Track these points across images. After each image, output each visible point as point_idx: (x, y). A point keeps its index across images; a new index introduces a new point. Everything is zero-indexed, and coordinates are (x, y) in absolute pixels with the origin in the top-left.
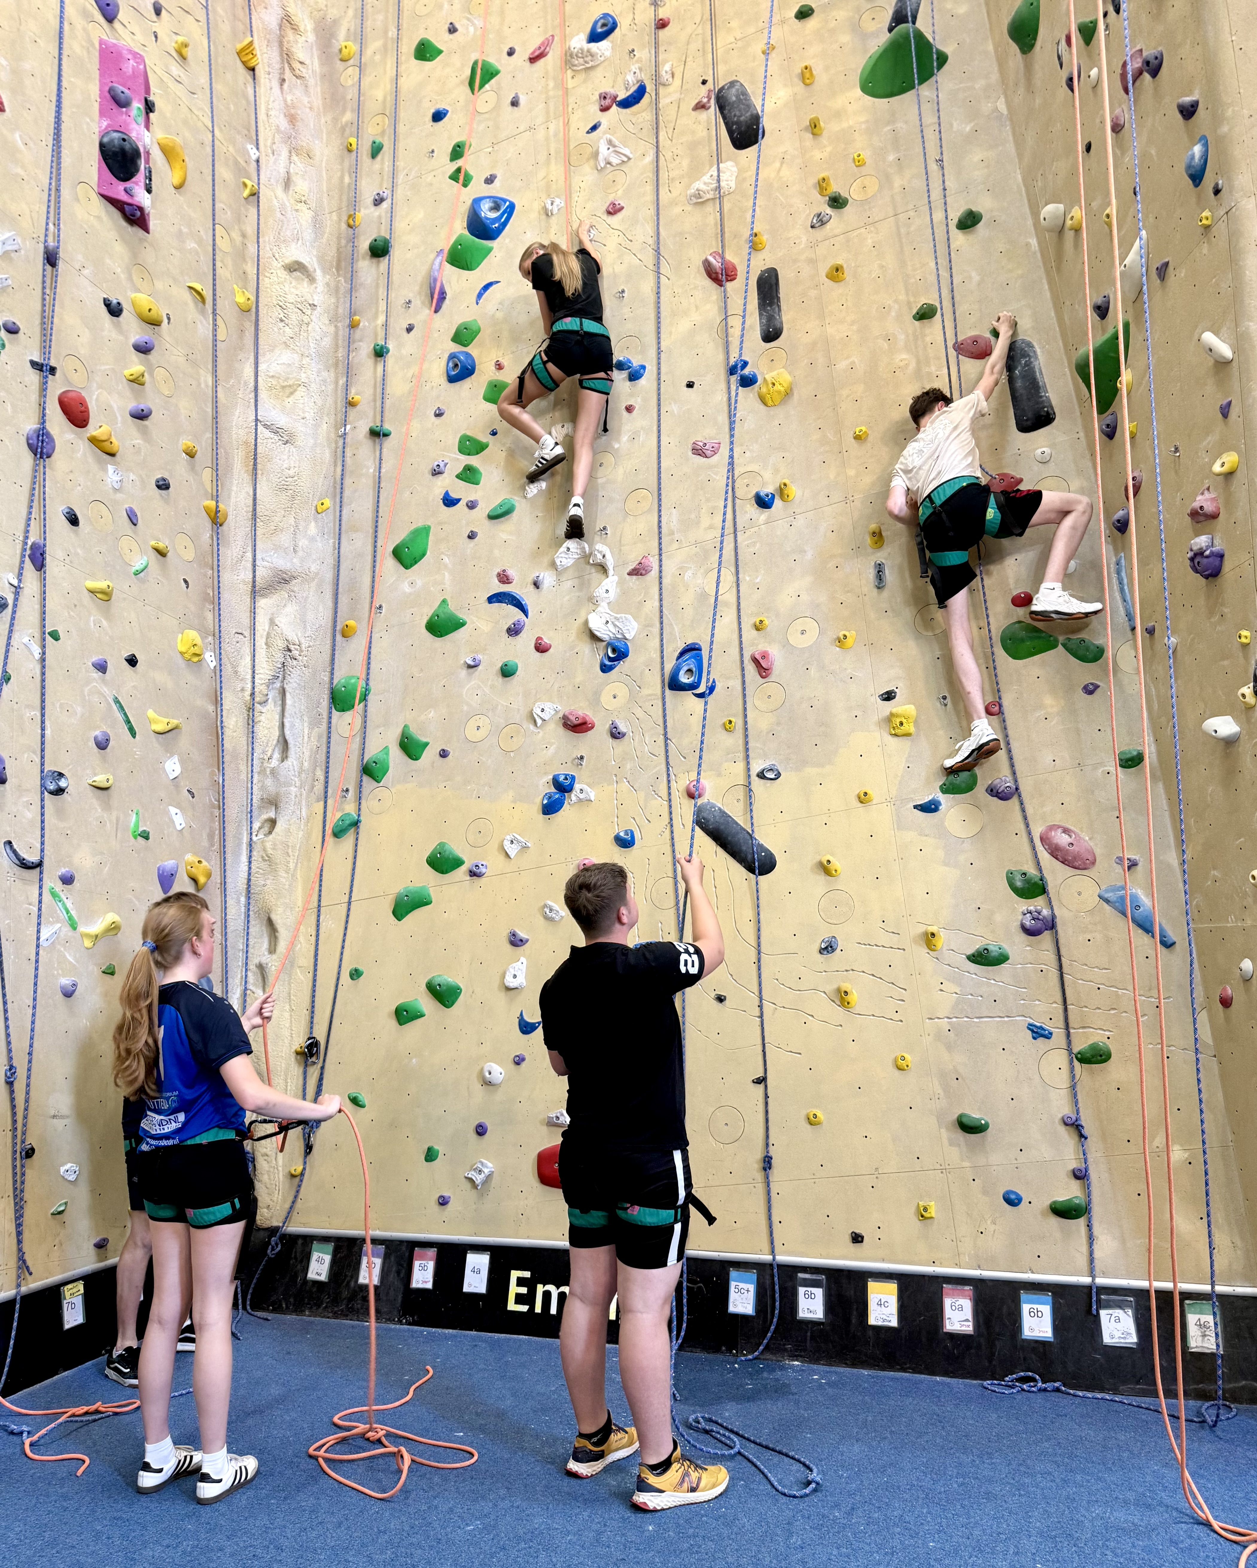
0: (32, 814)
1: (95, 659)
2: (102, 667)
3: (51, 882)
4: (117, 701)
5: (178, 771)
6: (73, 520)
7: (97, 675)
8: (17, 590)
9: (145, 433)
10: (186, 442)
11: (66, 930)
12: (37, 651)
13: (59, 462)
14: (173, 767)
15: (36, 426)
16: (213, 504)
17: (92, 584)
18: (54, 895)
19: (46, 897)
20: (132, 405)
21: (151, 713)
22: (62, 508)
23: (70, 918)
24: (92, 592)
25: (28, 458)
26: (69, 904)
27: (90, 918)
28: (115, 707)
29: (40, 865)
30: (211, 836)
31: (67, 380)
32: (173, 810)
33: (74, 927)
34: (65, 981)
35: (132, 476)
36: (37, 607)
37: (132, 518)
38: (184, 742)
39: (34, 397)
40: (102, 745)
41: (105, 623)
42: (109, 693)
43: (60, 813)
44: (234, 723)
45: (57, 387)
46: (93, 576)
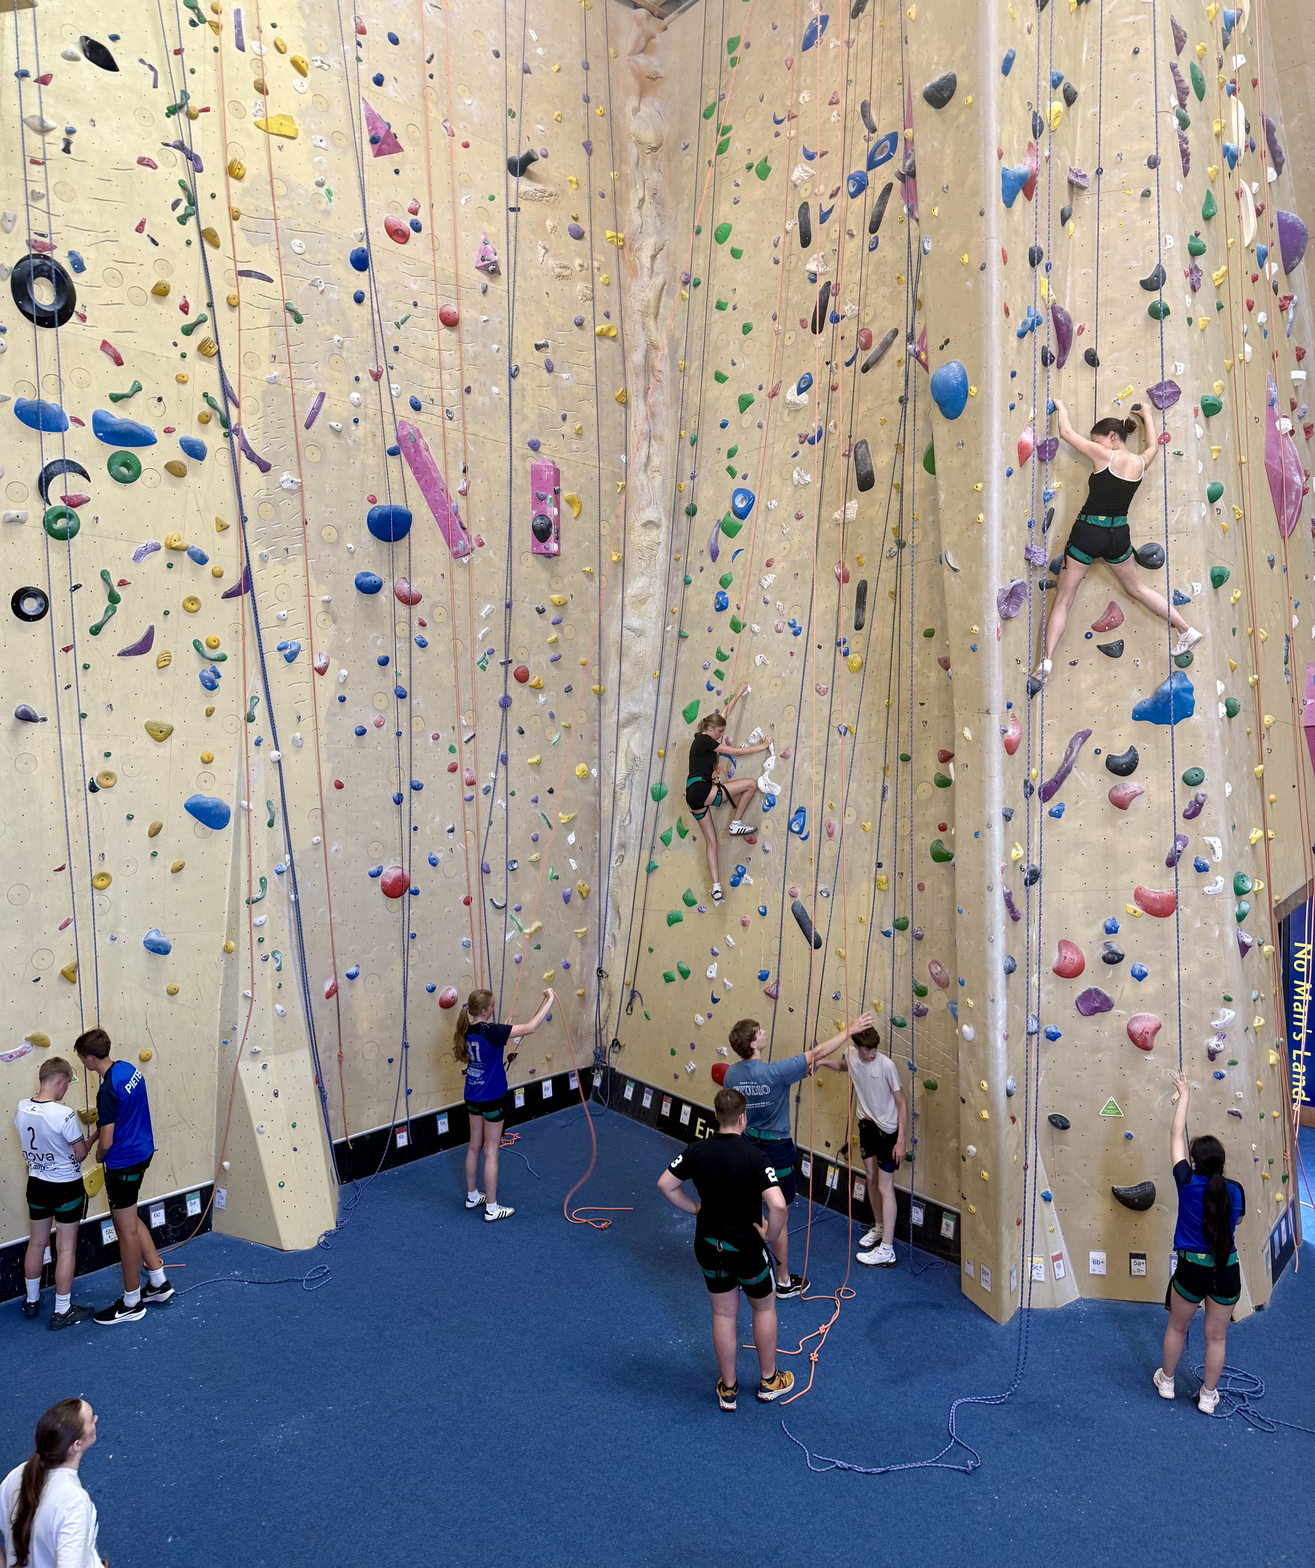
0: (502, 883)
1: (532, 797)
2: (535, 801)
3: (511, 912)
4: (543, 815)
5: (574, 840)
6: (522, 732)
7: (533, 805)
8: (495, 780)
9: (559, 667)
10: (582, 659)
11: (518, 933)
12: (504, 805)
13: (514, 706)
14: (572, 839)
15: (502, 695)
16: (596, 687)
17: (529, 761)
18: (512, 918)
19: (509, 919)
20: (552, 654)
21: (560, 814)
22: (517, 728)
23: (519, 927)
24: (531, 764)
25: (500, 711)
26: (519, 921)
27: (530, 924)
28: (542, 818)
29: (506, 906)
30: (592, 868)
31: (519, 662)
32: (571, 861)
33: (521, 930)
34: (517, 956)
35: (552, 693)
36: (505, 783)
37: (552, 716)
38: (578, 824)
39: (502, 679)
40: (535, 840)
41: (537, 777)
42: (538, 812)
43: (515, 879)
44: (607, 802)
45: (512, 668)
46: (532, 756)
